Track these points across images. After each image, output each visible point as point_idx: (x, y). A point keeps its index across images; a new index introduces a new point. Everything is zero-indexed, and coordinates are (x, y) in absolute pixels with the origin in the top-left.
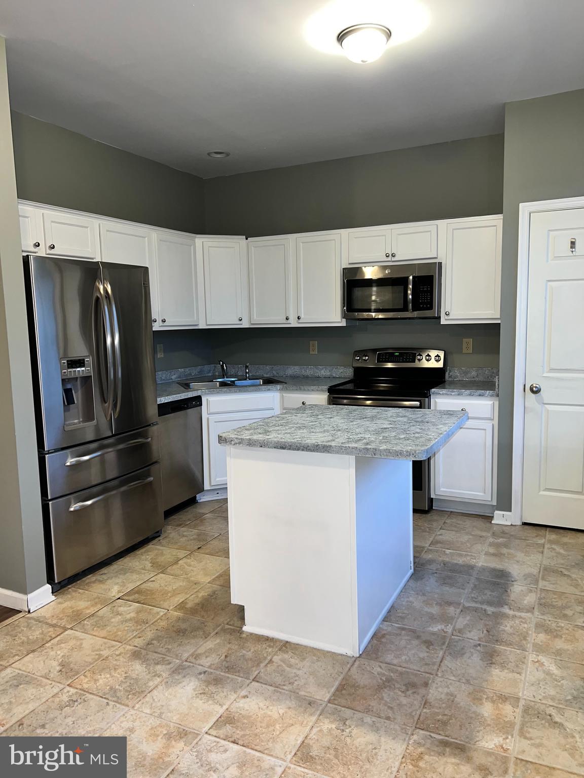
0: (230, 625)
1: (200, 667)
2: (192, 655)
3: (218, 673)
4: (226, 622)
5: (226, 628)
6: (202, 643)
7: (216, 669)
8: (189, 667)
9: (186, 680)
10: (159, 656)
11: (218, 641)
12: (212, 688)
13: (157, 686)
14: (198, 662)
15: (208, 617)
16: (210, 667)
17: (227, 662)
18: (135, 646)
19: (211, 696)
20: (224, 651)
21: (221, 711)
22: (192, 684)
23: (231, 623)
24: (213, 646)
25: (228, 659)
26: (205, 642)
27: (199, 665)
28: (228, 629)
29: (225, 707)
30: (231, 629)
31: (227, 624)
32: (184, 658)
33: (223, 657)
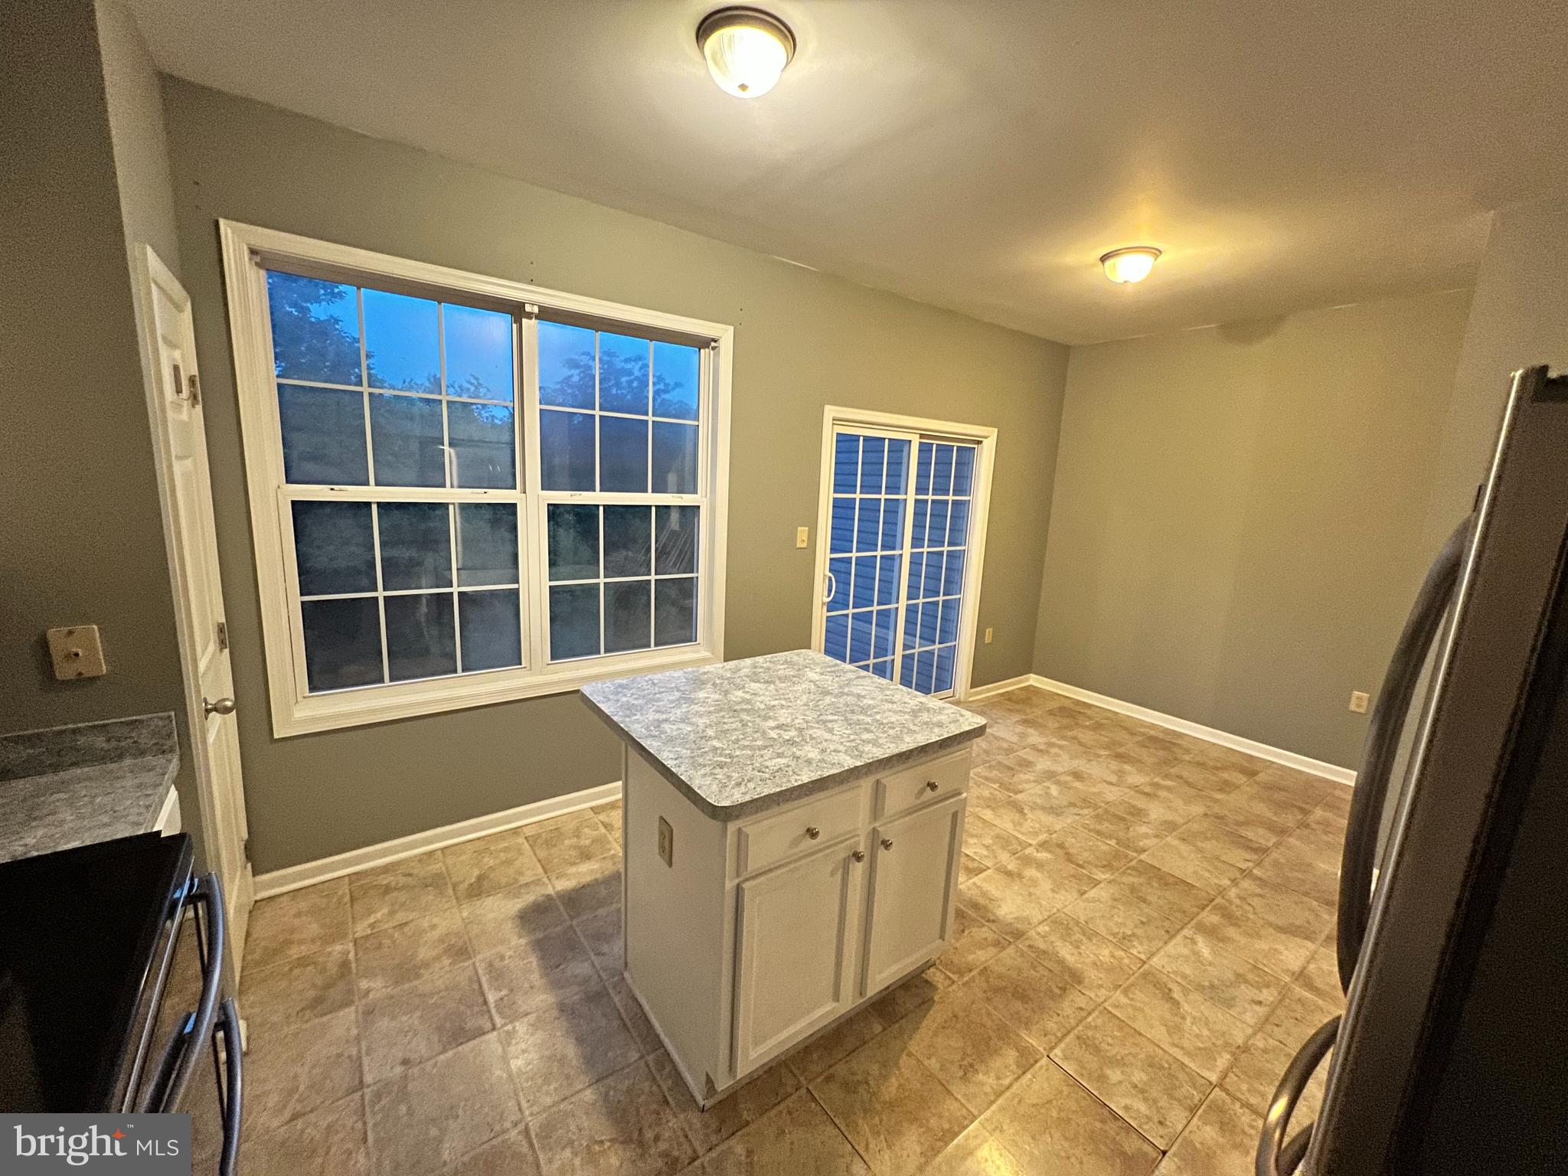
0: (950, 978)
1: (993, 928)
2: (1004, 948)
3: (974, 915)
4: (954, 987)
5: (957, 976)
6: (990, 962)
7: (974, 920)
8: (1007, 934)
9: (1009, 918)
10: (1045, 964)
11: (970, 957)
12: (982, 901)
13: (1040, 923)
14: (996, 936)
15: (980, 1009)
16: (984, 925)
17: (963, 924)
18: (1083, 994)
19: (984, 894)
20: (964, 940)
21: (975, 879)
22: (1002, 913)
23: (948, 982)
24: (977, 951)
25: (961, 927)
26: (987, 961)
27: (995, 932)
28: (953, 973)
29: (972, 881)
30: (950, 970)
31: (953, 982)
32: (1012, 946)
33: (966, 932)
